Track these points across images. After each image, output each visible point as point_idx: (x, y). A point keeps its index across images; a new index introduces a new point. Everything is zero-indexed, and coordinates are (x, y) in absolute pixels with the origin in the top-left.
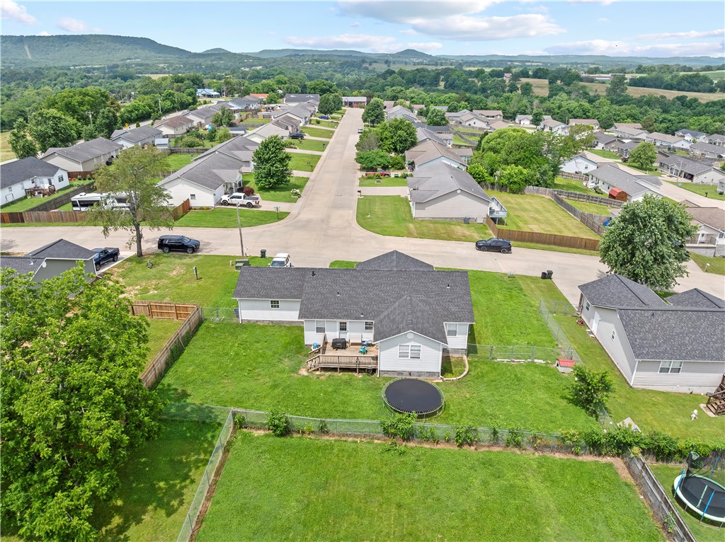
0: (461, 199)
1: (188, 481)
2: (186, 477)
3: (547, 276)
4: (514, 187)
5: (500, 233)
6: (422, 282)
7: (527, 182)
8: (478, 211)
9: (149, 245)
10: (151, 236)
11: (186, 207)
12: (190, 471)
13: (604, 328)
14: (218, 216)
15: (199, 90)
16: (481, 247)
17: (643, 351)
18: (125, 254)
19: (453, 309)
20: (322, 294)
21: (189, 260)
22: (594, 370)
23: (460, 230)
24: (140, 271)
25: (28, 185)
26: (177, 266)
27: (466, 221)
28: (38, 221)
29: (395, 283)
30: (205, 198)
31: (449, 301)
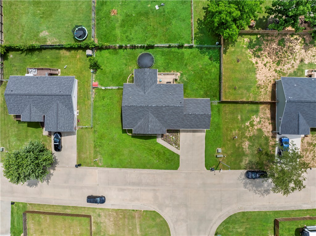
1: (198, 28)
2: (199, 29)
6: (140, 100)
12: (199, 31)
19: (130, 89)
20: (176, 94)
29: (150, 99)
31: (131, 92)
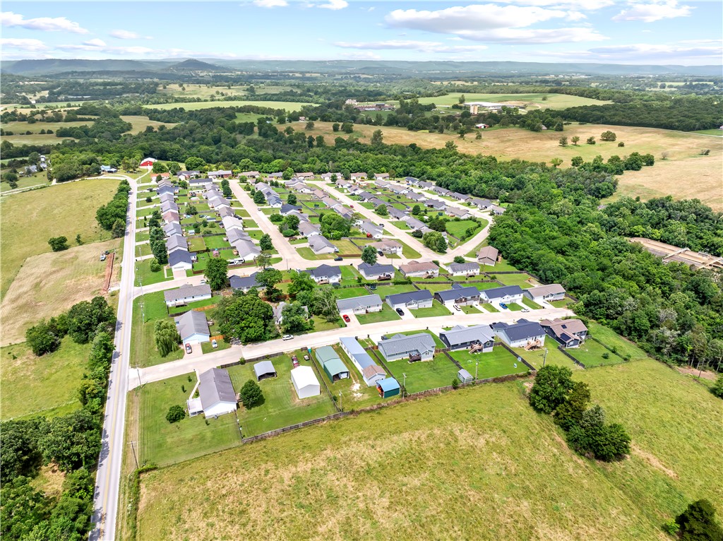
0: (328, 248)
3: (351, 265)
4: (337, 238)
5: (339, 256)
6: (330, 268)
7: (341, 236)
8: (332, 250)
13: (362, 272)
16: (336, 260)
17: (367, 274)
22: (360, 277)
23: (329, 256)
27: (329, 253)
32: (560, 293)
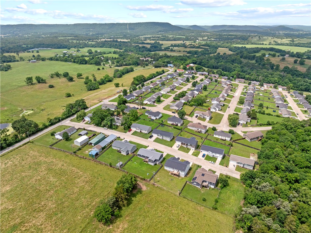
9: (141, 108)
10: (142, 107)
11: (147, 104)
14: (150, 105)
15: (168, 65)
18: (139, 108)
21: (144, 110)
24: (140, 110)
25: (131, 98)
26: (143, 110)
28: (132, 103)
30: (149, 103)
32: (250, 165)
